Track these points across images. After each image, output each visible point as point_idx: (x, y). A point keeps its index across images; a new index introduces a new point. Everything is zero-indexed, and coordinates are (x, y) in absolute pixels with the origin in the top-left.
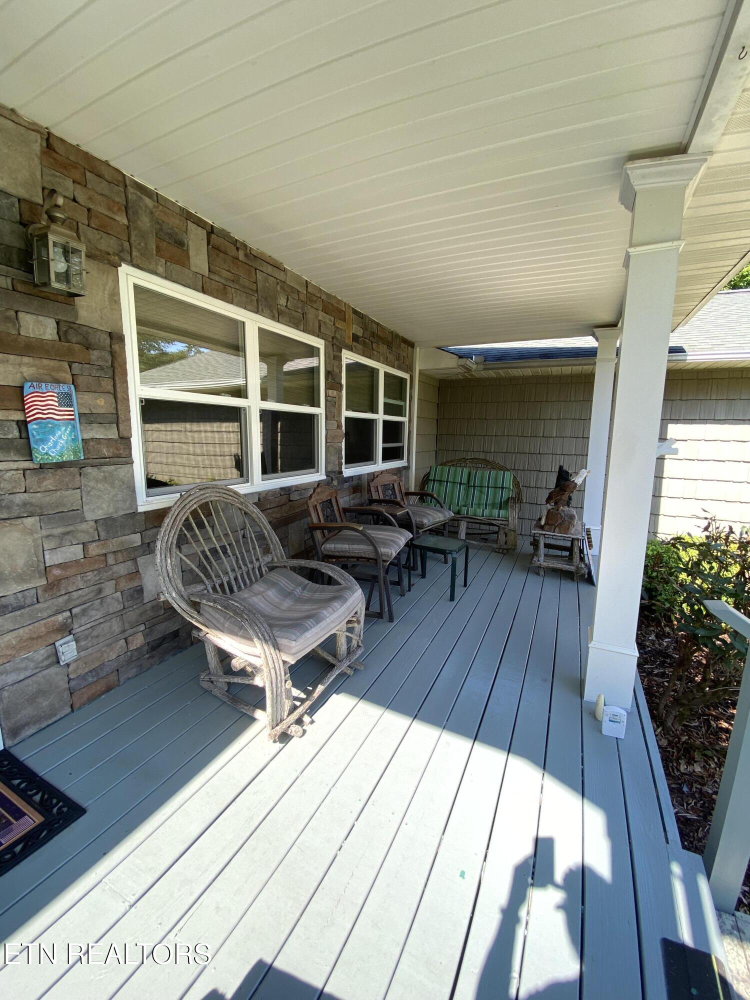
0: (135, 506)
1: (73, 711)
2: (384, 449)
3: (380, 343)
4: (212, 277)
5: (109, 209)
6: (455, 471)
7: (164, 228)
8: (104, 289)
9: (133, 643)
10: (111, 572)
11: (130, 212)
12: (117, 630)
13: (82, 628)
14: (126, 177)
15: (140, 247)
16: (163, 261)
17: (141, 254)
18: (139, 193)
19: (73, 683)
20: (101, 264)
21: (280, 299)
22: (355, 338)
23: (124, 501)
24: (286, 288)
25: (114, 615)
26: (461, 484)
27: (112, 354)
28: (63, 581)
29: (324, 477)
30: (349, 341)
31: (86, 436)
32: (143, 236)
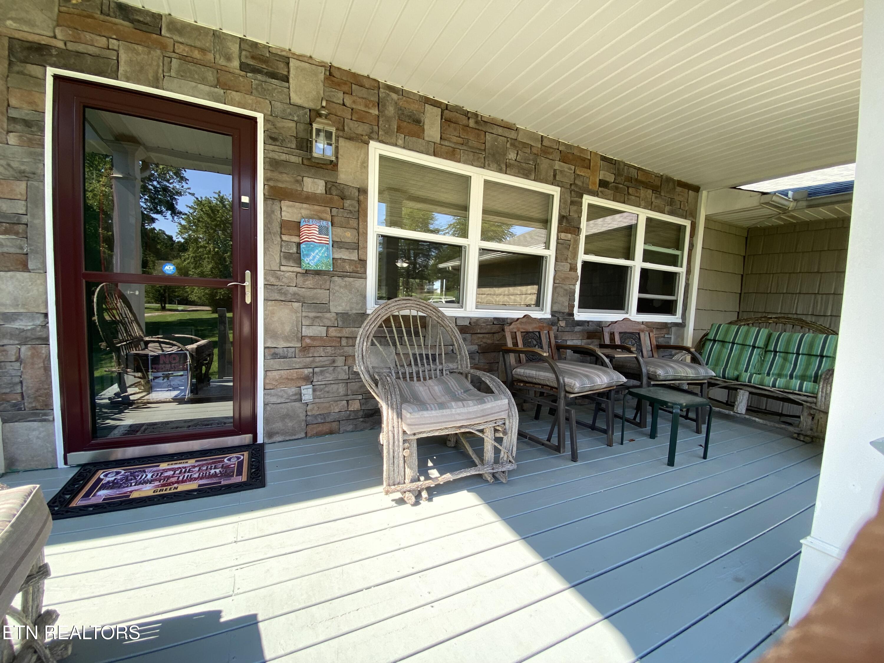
0: (364, 309)
1: (306, 436)
2: (640, 300)
3: (641, 188)
4: (442, 143)
5: (366, 106)
6: (748, 332)
7: (405, 112)
8: (358, 160)
9: (351, 406)
10: (342, 351)
11: (380, 106)
12: (342, 393)
13: (319, 383)
14: (380, 83)
15: (385, 128)
16: (403, 136)
17: (385, 133)
18: (387, 92)
19: (309, 418)
20: (357, 143)
21: (510, 154)
22: (603, 184)
23: (357, 304)
24: (517, 144)
25: (341, 381)
26: (754, 347)
27: (359, 201)
28: (312, 348)
29: (549, 316)
30: (596, 187)
31: (336, 256)
32: (388, 120)
